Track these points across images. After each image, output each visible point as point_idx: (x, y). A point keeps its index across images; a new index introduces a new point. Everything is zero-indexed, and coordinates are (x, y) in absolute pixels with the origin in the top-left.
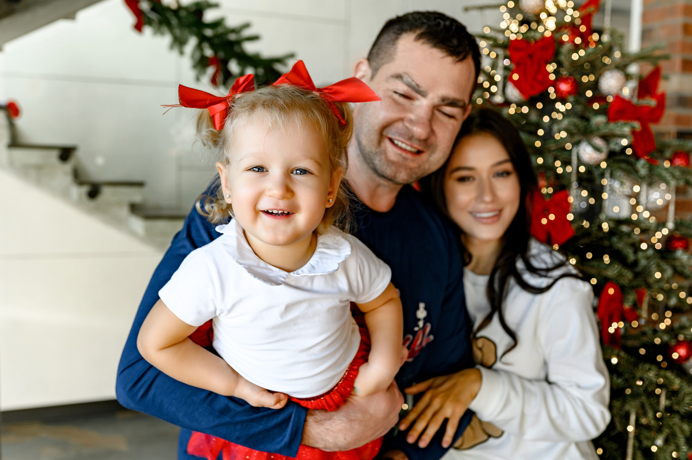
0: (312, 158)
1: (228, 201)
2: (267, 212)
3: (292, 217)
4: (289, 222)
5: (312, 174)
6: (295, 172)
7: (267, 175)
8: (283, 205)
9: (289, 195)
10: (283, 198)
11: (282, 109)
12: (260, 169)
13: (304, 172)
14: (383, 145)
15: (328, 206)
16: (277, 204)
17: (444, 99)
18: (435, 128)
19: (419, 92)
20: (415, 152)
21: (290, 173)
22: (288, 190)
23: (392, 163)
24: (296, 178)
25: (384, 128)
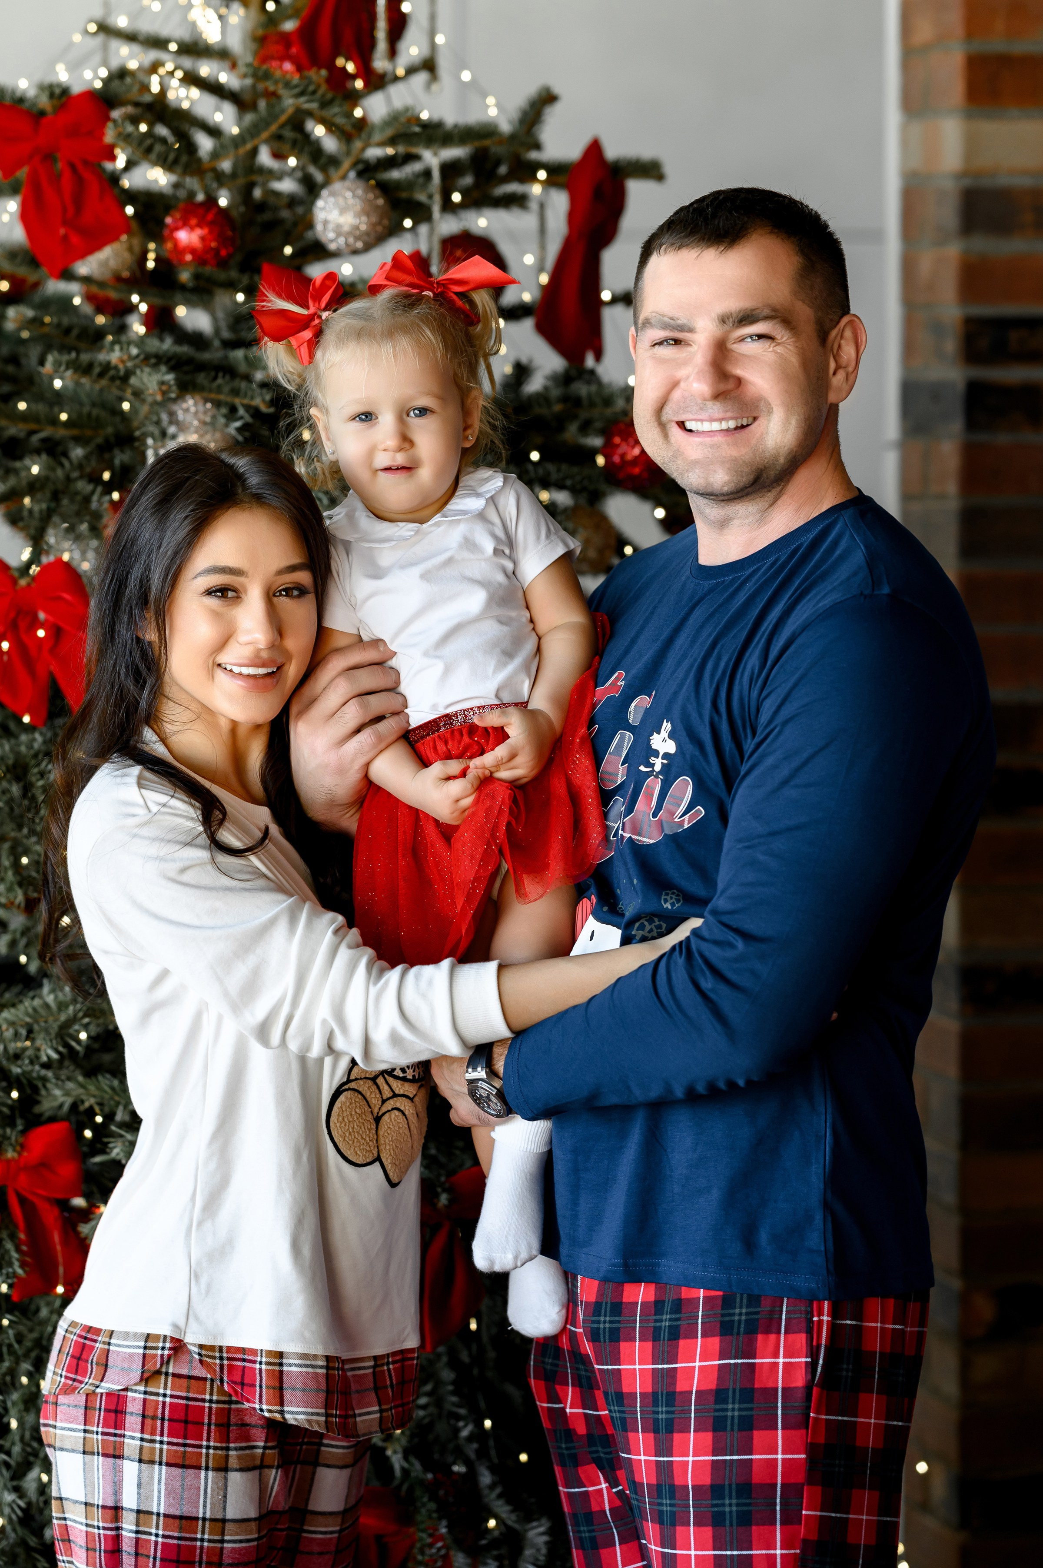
0: (429, 394)
1: (332, 455)
2: (387, 469)
3: (413, 471)
4: (411, 476)
5: (432, 411)
6: (412, 414)
7: (376, 424)
8: (400, 459)
9: (407, 445)
10: (400, 449)
12: (367, 417)
13: (423, 411)
15: (468, 445)
16: (394, 459)
17: (723, 320)
18: (739, 372)
19: (682, 328)
20: (736, 428)
21: (405, 416)
22: (406, 440)
23: (696, 463)
24: (414, 422)
25: (659, 410)
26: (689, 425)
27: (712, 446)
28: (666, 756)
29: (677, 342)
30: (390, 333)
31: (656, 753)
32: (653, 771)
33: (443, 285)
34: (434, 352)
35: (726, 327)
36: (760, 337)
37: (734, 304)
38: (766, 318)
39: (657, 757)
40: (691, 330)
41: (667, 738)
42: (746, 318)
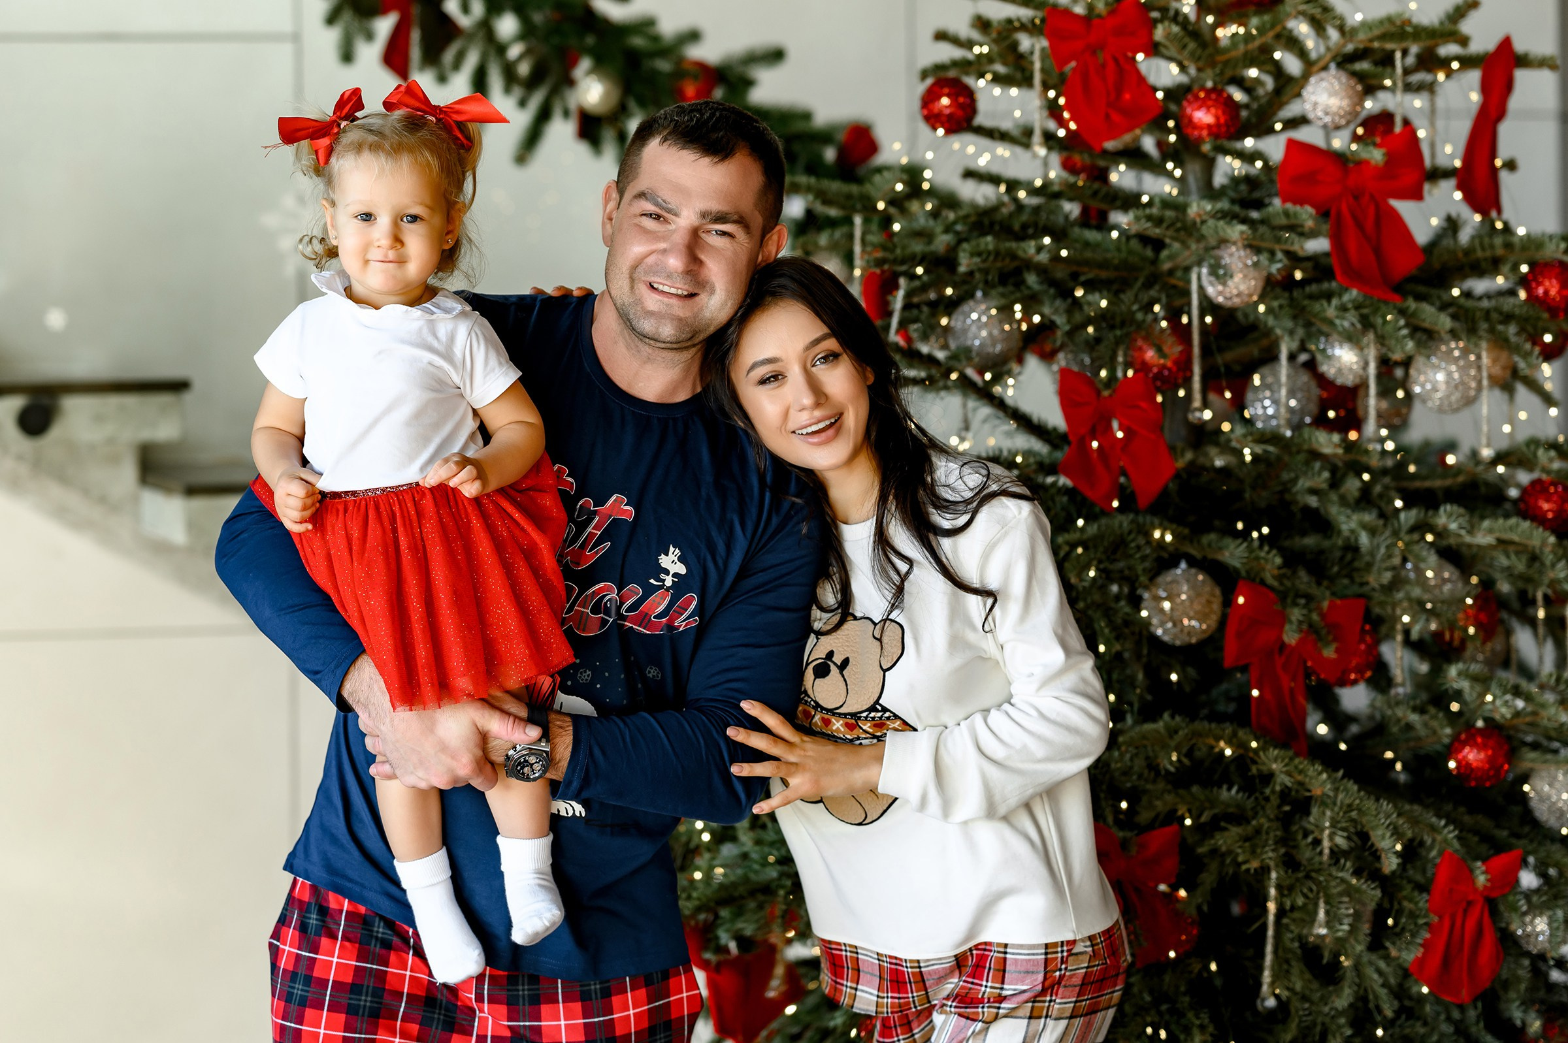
0: (422, 204)
1: (334, 243)
3: (402, 265)
5: (422, 219)
6: (405, 219)
7: (374, 224)
8: (393, 253)
9: (398, 245)
10: (392, 248)
11: (388, 154)
12: (367, 217)
13: (415, 218)
14: (637, 292)
15: (447, 247)
16: (386, 254)
17: (704, 215)
18: (702, 257)
19: (669, 211)
20: (686, 296)
21: (399, 220)
22: (398, 240)
23: (651, 314)
24: (406, 226)
25: (634, 268)
26: (656, 286)
27: (667, 305)
28: (675, 575)
29: (658, 217)
30: (397, 150)
31: (667, 572)
32: (664, 585)
33: (445, 112)
34: (431, 171)
35: (704, 221)
36: (724, 233)
37: (715, 206)
38: (735, 222)
39: (668, 575)
40: (676, 215)
41: (676, 560)
42: (721, 218)
